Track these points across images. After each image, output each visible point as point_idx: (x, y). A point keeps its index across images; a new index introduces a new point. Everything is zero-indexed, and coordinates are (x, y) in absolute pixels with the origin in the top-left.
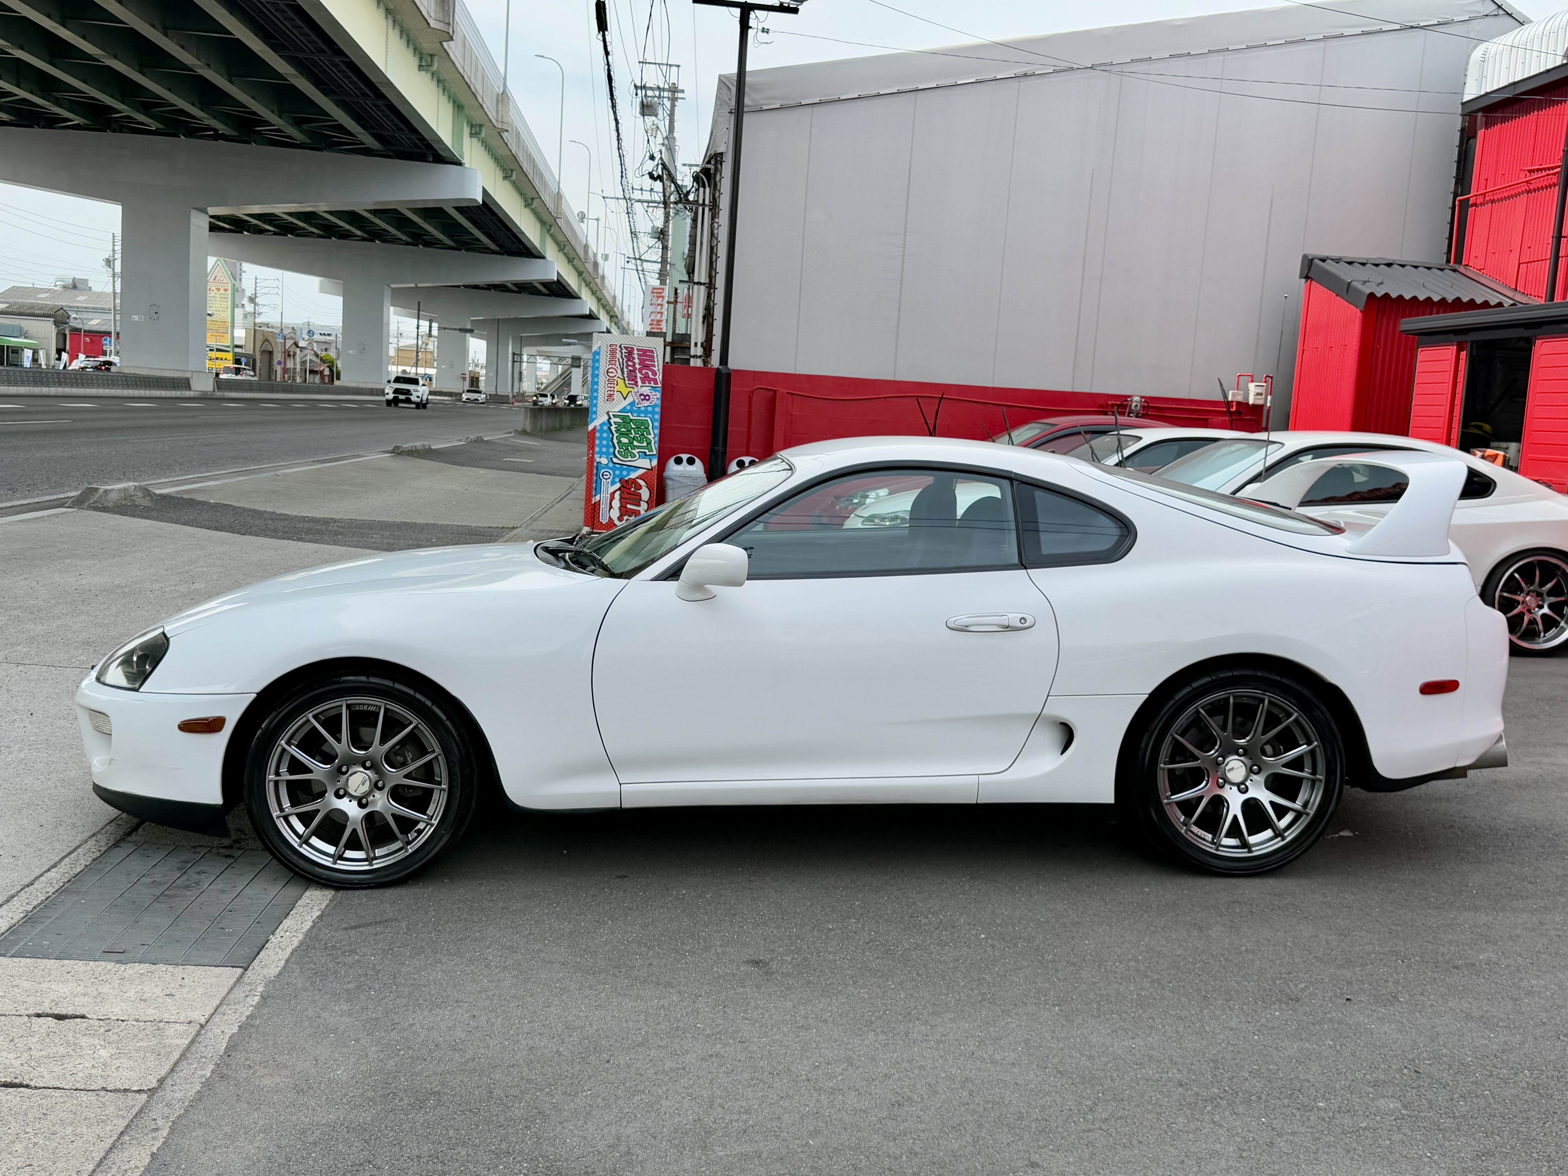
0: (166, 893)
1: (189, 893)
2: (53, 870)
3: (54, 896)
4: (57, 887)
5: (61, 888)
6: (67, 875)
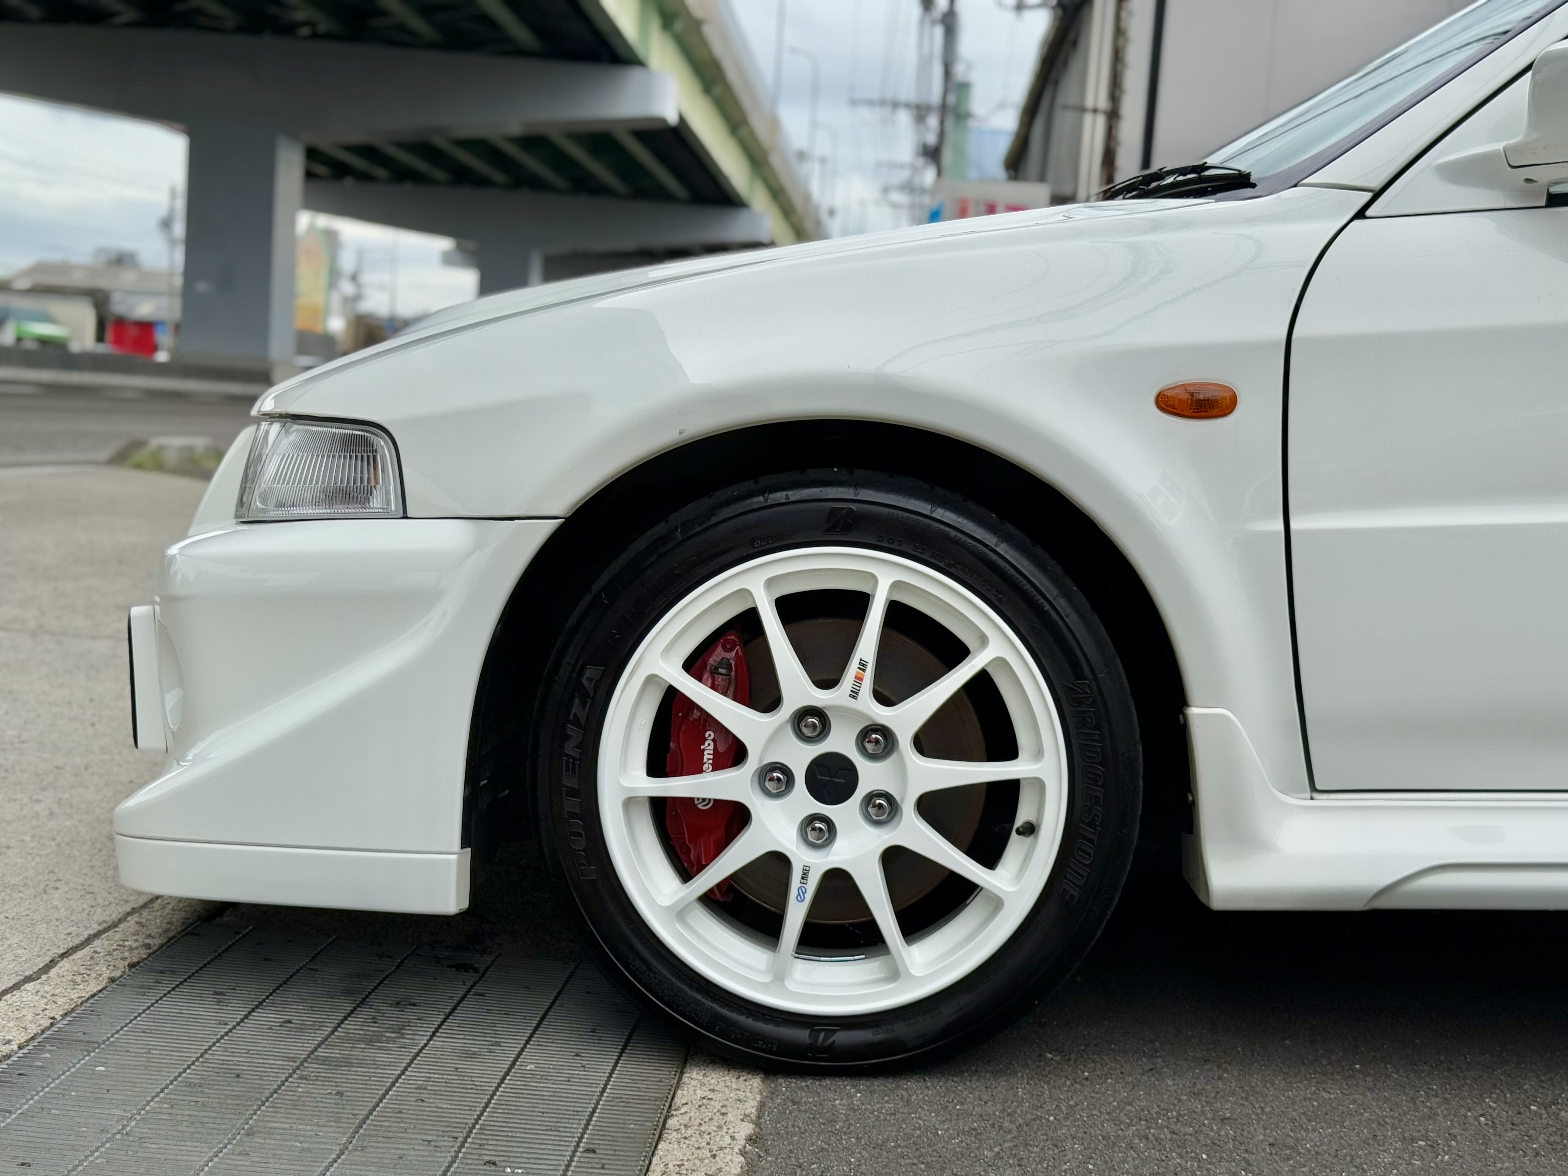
0: (321, 1052)
1: (381, 1057)
4: (34, 1030)
6: (61, 1001)
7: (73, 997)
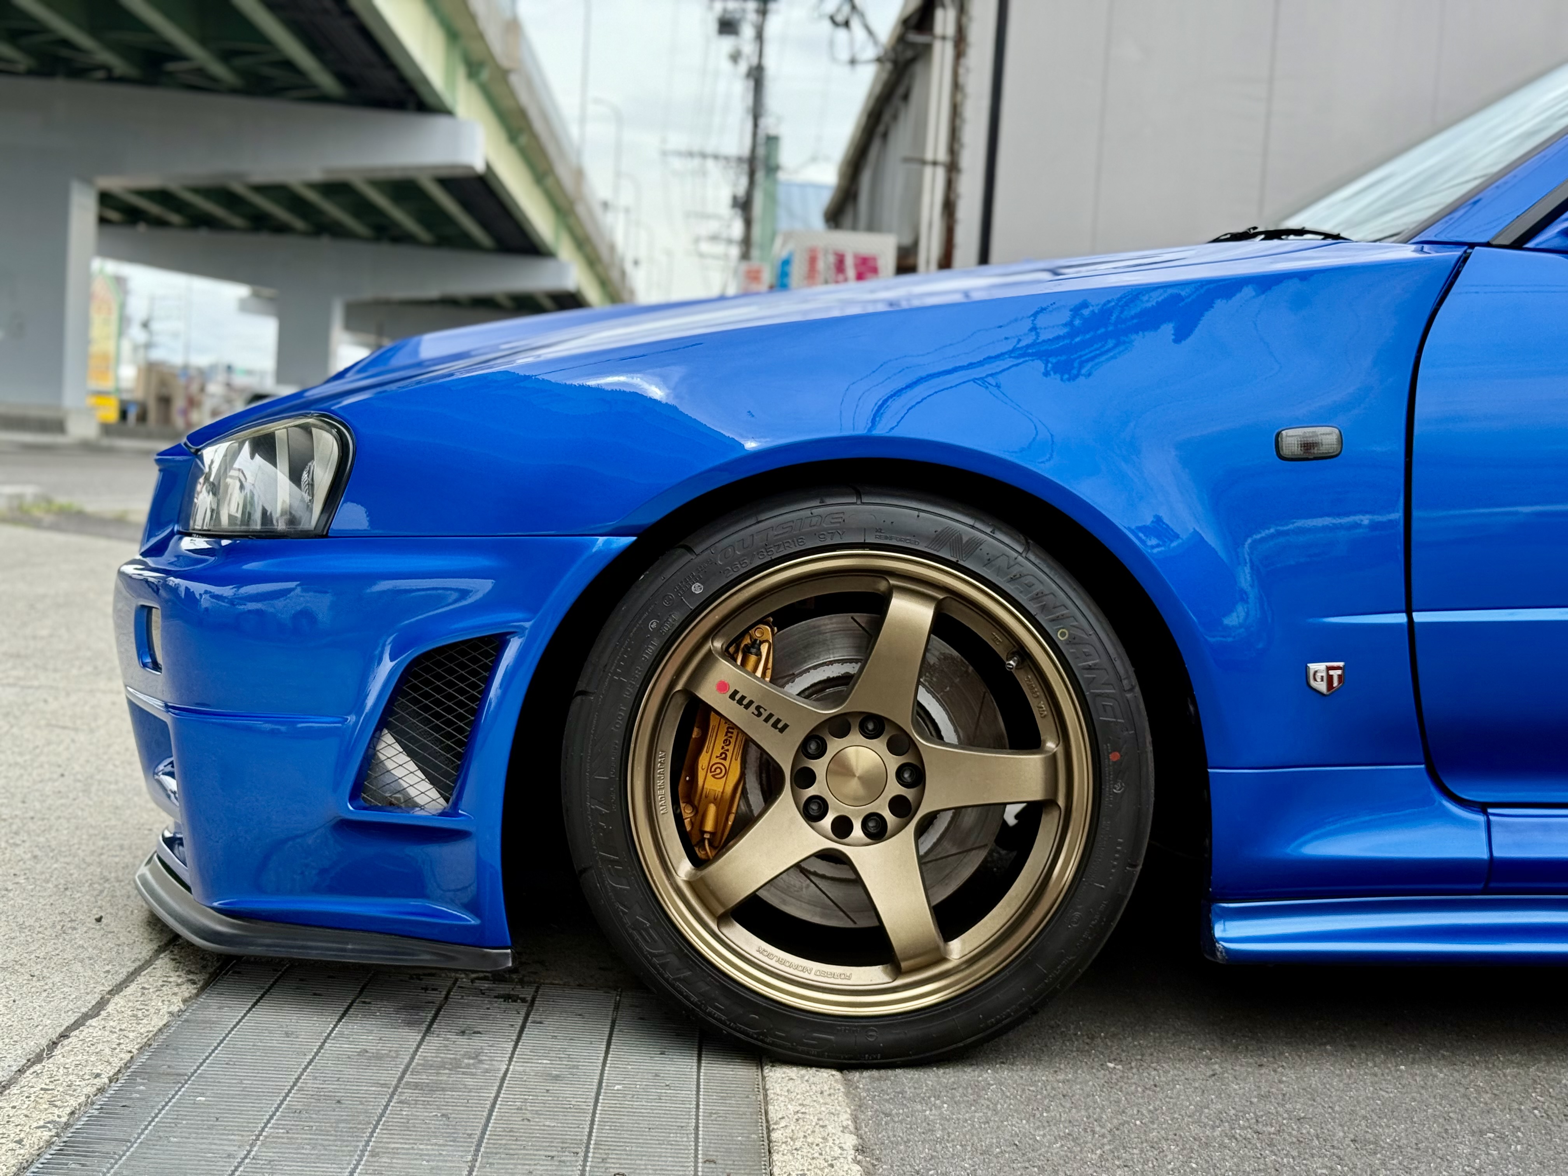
0: (409, 1078)
2: (93, 1022)
3: (115, 1086)
4: (117, 1064)
5: (127, 1066)
6: (131, 1035)
7: (142, 1031)
